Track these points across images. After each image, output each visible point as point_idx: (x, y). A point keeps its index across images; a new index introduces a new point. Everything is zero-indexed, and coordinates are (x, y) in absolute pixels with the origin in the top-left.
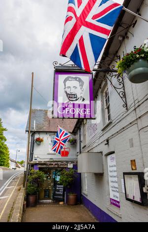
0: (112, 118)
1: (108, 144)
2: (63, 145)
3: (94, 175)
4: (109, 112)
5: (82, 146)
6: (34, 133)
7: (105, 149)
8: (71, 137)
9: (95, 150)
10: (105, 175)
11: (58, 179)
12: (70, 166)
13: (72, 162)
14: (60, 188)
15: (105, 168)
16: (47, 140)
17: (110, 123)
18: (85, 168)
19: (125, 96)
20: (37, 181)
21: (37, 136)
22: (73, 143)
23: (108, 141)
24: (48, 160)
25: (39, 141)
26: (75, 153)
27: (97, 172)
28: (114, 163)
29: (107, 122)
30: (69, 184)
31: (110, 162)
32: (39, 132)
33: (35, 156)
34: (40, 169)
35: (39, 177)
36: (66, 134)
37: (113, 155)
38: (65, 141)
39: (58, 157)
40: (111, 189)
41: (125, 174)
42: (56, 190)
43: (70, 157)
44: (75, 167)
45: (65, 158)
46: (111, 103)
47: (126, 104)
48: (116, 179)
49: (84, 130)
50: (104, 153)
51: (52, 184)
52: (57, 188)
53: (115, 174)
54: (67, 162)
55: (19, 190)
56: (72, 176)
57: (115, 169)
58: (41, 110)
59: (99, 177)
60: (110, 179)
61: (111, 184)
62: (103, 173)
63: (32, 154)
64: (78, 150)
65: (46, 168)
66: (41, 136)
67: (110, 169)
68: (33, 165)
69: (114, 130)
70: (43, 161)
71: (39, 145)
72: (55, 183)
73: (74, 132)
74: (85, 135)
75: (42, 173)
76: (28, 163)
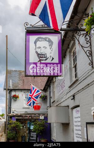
0: (79, 76)
1: (74, 99)
2: (36, 100)
3: (62, 125)
4: (76, 71)
5: (52, 101)
6: (11, 91)
7: (71, 104)
8: (42, 94)
9: (63, 105)
10: (71, 124)
11: (32, 128)
12: (42, 117)
13: (43, 114)
14: (34, 135)
15: (71, 119)
16: (22, 96)
17: (77, 80)
18: (54, 119)
19: (91, 54)
20: (15, 129)
21: (13, 93)
22: (44, 99)
23: (74, 96)
24: (24, 113)
25: (16, 97)
26: (46, 107)
27: (64, 122)
28: (79, 115)
29: (74, 79)
30: (41, 132)
31: (76, 114)
32: (15, 90)
33: (13, 109)
34: (17, 120)
35: (17, 126)
36: (38, 91)
37: (78, 109)
38: (37, 98)
39: (31, 110)
40: (75, 135)
41: (87, 123)
42: (30, 136)
43: (41, 110)
44: (46, 118)
45: (37, 112)
46: (78, 62)
47: (92, 63)
48: (80, 128)
49: (53, 88)
50: (70, 107)
51: (27, 132)
52: (31, 135)
53: (79, 124)
54: (39, 114)
55: (2, 136)
56: (43, 126)
57: (79, 119)
58: (16, 71)
59: (66, 126)
60: (75, 128)
61: (75, 132)
62: (69, 123)
63: (10, 108)
64: (48, 105)
65: (22, 119)
66: (17, 93)
67: (75, 120)
68: (11, 117)
69: (79, 87)
70: (19, 114)
71: (15, 100)
72: (30, 131)
73: (45, 90)
74: (54, 92)
75: (19, 123)
76: (7, 116)
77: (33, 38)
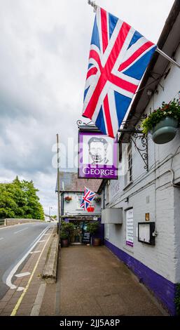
0: (133, 179)
1: (128, 201)
2: (89, 202)
3: (114, 225)
4: (131, 174)
5: (106, 203)
6: (63, 193)
7: (125, 206)
8: (96, 196)
9: (116, 206)
10: (124, 223)
11: (85, 228)
12: (95, 219)
13: (97, 216)
14: (88, 235)
15: (124, 220)
16: (75, 199)
17: (131, 183)
18: (107, 219)
19: (147, 158)
20: (69, 230)
21: (66, 196)
22: (98, 201)
23: (128, 199)
24: (77, 215)
25: (68, 200)
26: (99, 209)
27: (117, 223)
28: (132, 216)
29: (129, 182)
30: (94, 232)
31: (129, 215)
32: (68, 192)
33: (65, 211)
34: (70, 221)
35: (70, 227)
36: (92, 194)
37: (131, 210)
38: (90, 199)
39: (85, 212)
40: (127, 234)
41: (139, 223)
42: (84, 236)
43: (95, 212)
44: (100, 219)
45: (90, 213)
46: (134, 165)
47: (147, 166)
48: (132, 228)
49: (108, 190)
50: (124, 209)
51: (81, 232)
53: (132, 224)
54: (93, 216)
55: (54, 236)
56: (97, 226)
57: (132, 220)
58: (68, 173)
59: (119, 226)
60: (127, 227)
61: (128, 231)
63: (63, 210)
64: (102, 207)
65: (75, 221)
66: (70, 196)
67: (127, 220)
68: (64, 219)
69: (134, 190)
70: (72, 215)
71: (68, 203)
72: (83, 231)
73: (99, 192)
74: (108, 195)
75: (72, 224)
76: (60, 217)
77: (86, 138)
